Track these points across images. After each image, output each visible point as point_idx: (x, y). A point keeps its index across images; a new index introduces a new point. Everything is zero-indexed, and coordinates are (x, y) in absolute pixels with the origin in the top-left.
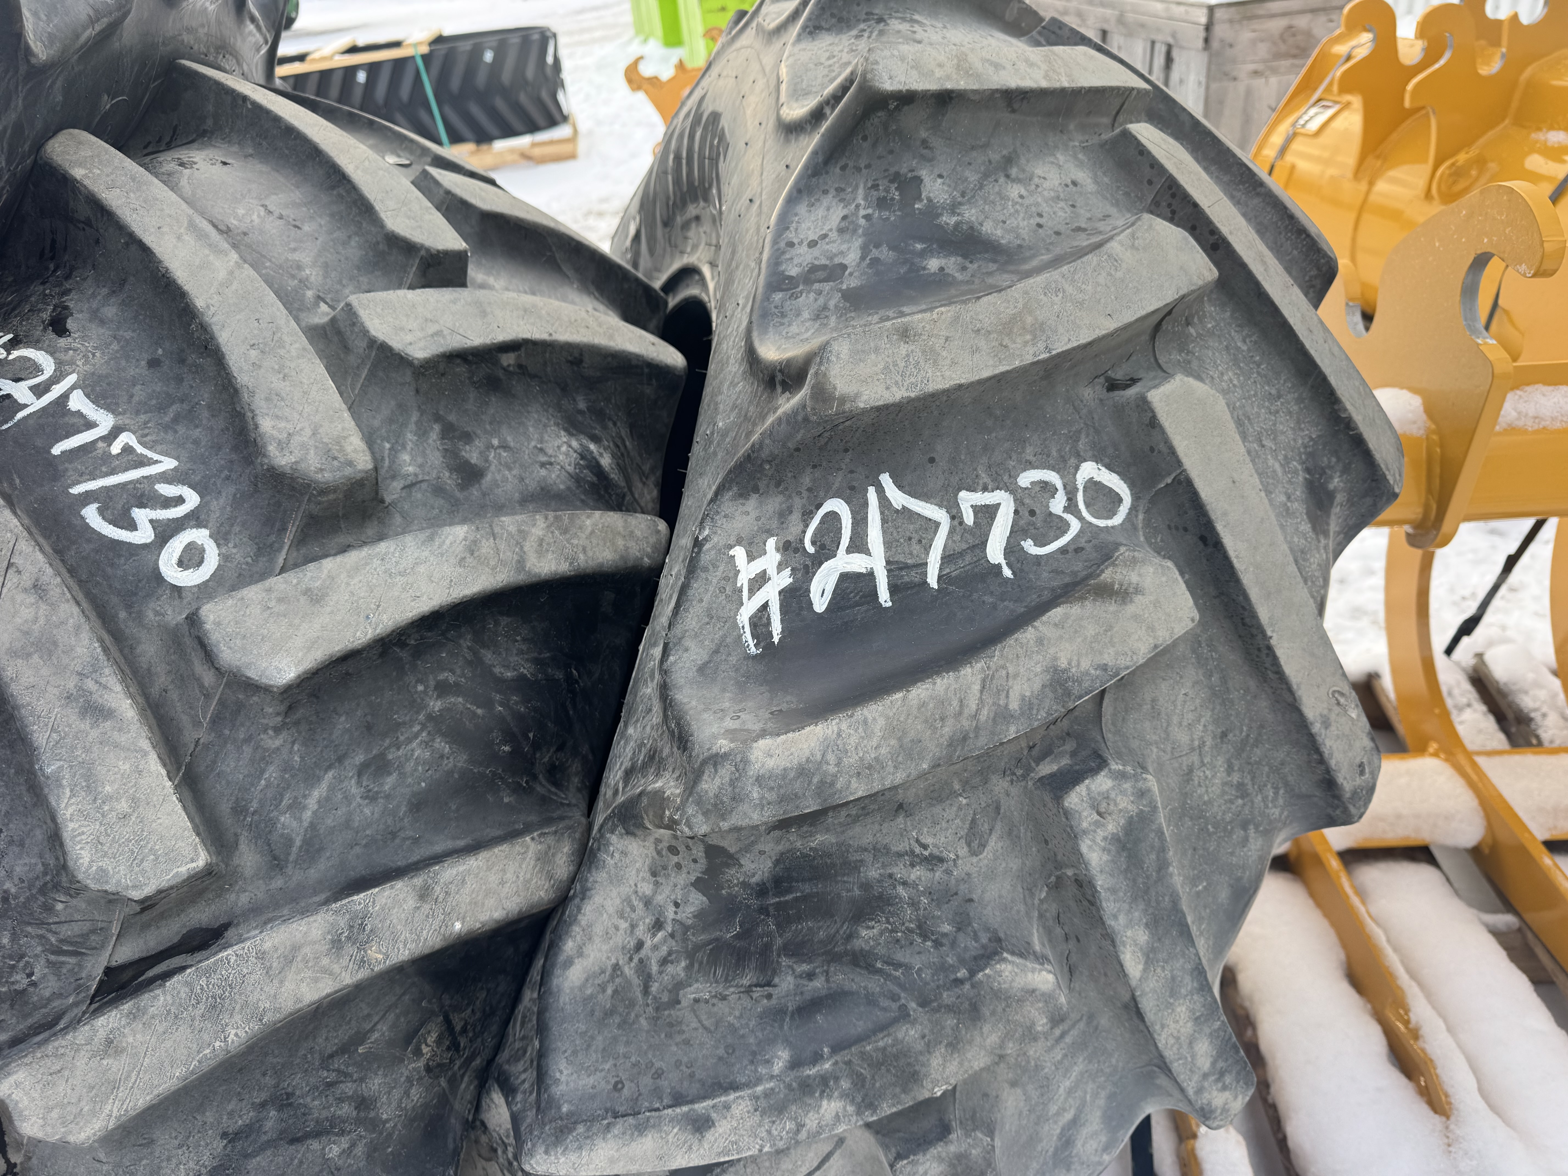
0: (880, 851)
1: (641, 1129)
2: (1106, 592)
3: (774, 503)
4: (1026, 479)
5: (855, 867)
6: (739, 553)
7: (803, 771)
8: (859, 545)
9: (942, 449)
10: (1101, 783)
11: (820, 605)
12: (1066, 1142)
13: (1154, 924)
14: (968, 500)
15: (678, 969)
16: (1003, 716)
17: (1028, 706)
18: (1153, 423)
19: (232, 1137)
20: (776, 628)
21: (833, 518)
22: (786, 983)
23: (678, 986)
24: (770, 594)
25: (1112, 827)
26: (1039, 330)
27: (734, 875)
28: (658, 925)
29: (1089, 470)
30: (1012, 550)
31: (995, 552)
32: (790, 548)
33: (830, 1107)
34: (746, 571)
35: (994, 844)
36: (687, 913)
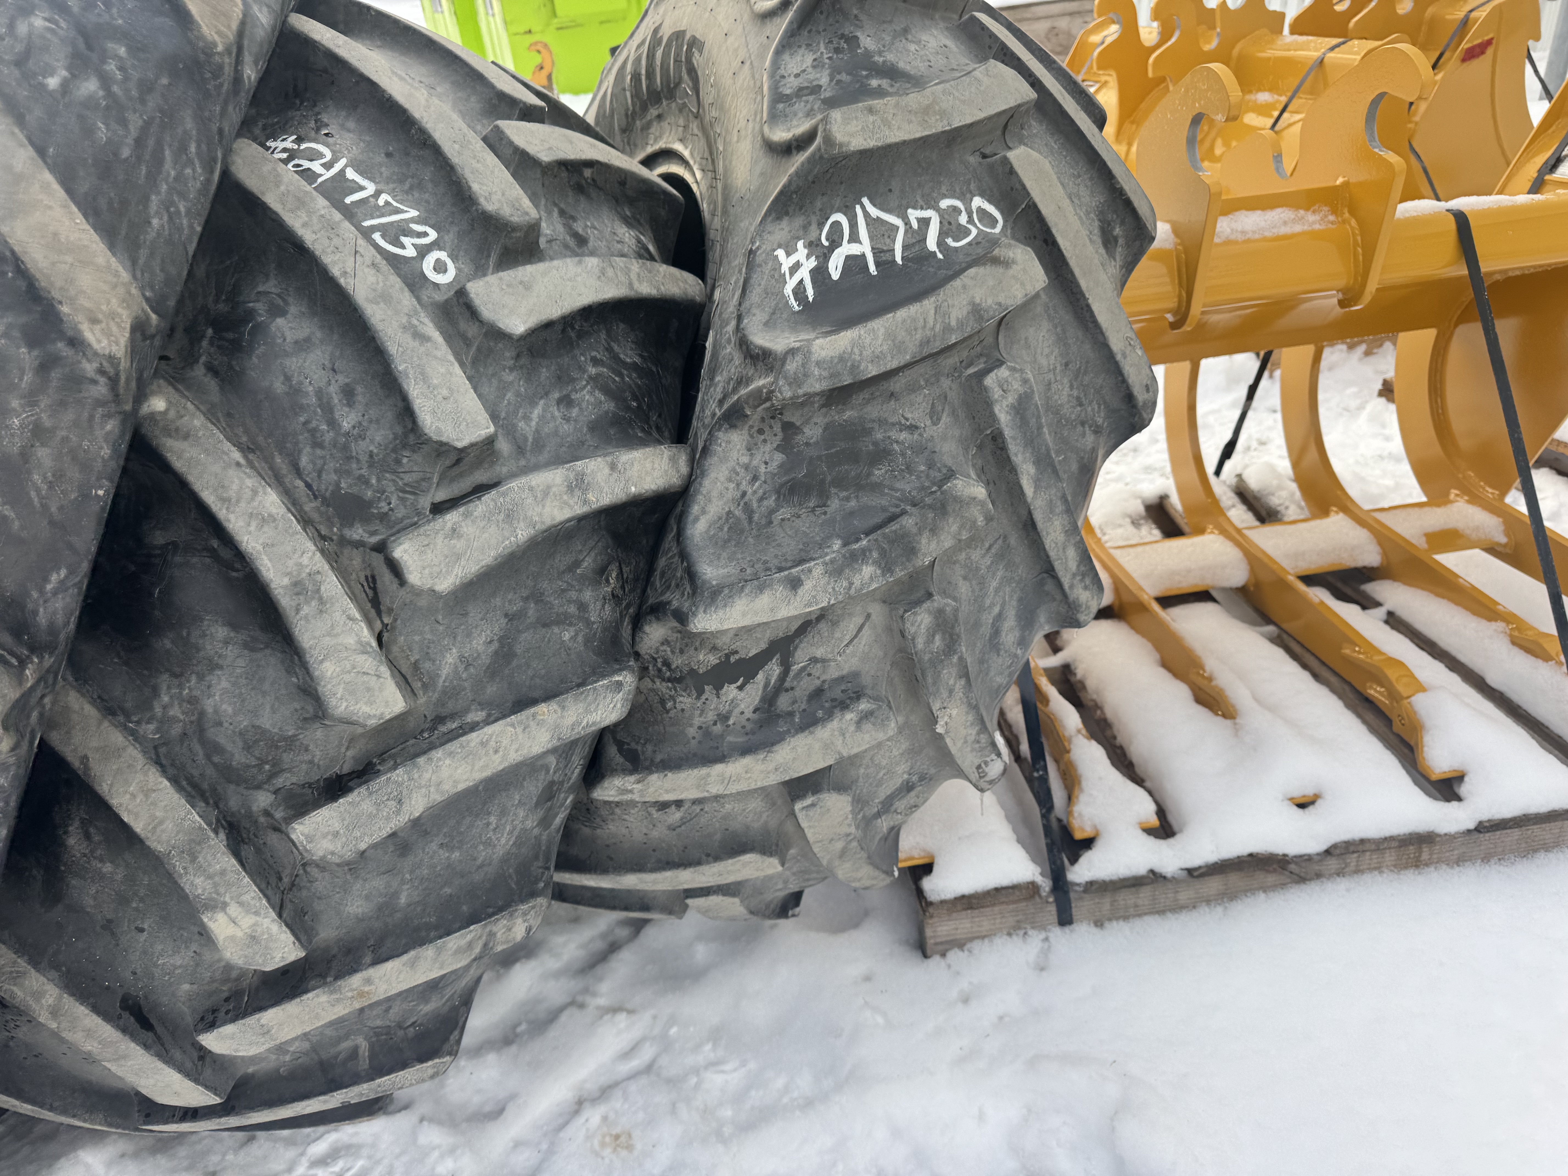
0: (882, 422)
1: (761, 589)
2: (996, 261)
3: (799, 221)
4: (945, 203)
5: (868, 432)
6: (780, 253)
7: (841, 359)
8: (854, 238)
9: (895, 184)
10: (1003, 372)
11: (835, 275)
12: (996, 632)
13: (1037, 462)
14: (914, 214)
15: (771, 502)
16: (947, 329)
17: (961, 324)
18: (1012, 172)
19: (511, 618)
20: (810, 293)
21: (837, 224)
22: (834, 504)
23: (772, 512)
24: (804, 273)
25: (1011, 399)
26: (943, 114)
27: (799, 439)
28: (755, 478)
29: (977, 202)
30: (941, 243)
31: (932, 244)
32: (813, 246)
33: (868, 570)
34: (786, 263)
35: (945, 419)
36: (774, 466)
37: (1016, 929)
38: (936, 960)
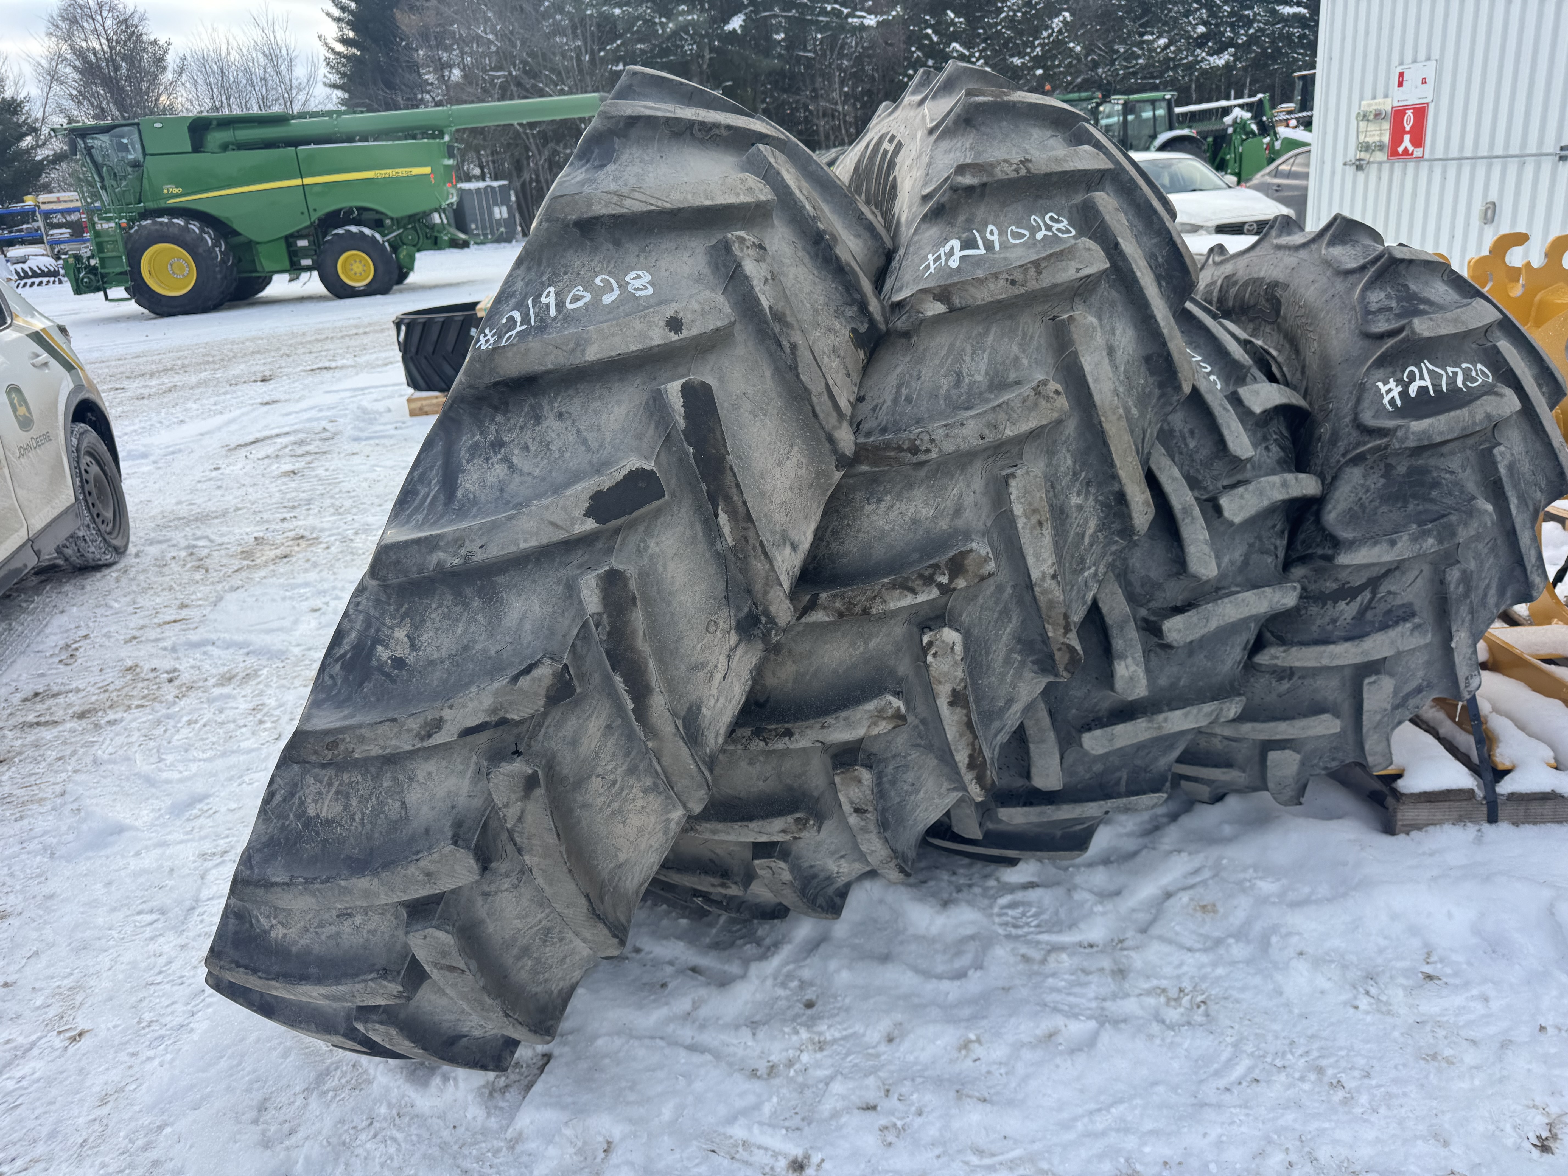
0: (1437, 468)
1: (1376, 544)
2: (1496, 394)
3: (1391, 369)
4: (1464, 365)
5: (1429, 472)
6: (1380, 384)
7: (1424, 432)
8: (1422, 378)
9: (1439, 355)
10: (1502, 448)
11: (1413, 395)
13: (1518, 498)
14: (1450, 370)
15: (1377, 503)
16: (1474, 423)
17: (1481, 422)
18: (1498, 352)
19: (1251, 545)
20: (1399, 403)
21: (1412, 372)
22: (1411, 507)
23: (1376, 508)
24: (1395, 393)
25: (1506, 462)
26: (1463, 323)
27: (1394, 472)
28: (1367, 491)
29: (1479, 366)
30: (1464, 384)
31: (1460, 383)
32: (1399, 381)
33: (1431, 541)
34: (1383, 389)
35: (1468, 471)
36: (1379, 485)
37: (1460, 820)
38: (1402, 836)
